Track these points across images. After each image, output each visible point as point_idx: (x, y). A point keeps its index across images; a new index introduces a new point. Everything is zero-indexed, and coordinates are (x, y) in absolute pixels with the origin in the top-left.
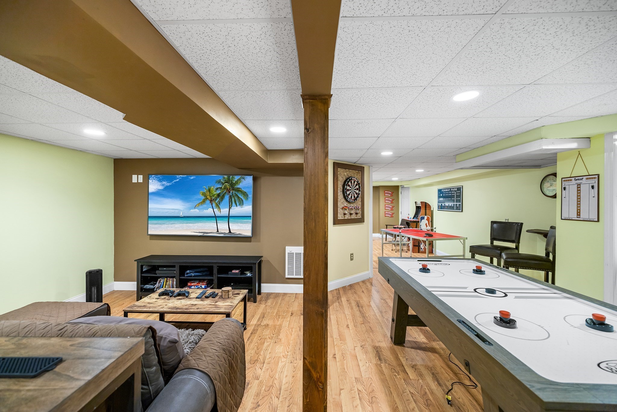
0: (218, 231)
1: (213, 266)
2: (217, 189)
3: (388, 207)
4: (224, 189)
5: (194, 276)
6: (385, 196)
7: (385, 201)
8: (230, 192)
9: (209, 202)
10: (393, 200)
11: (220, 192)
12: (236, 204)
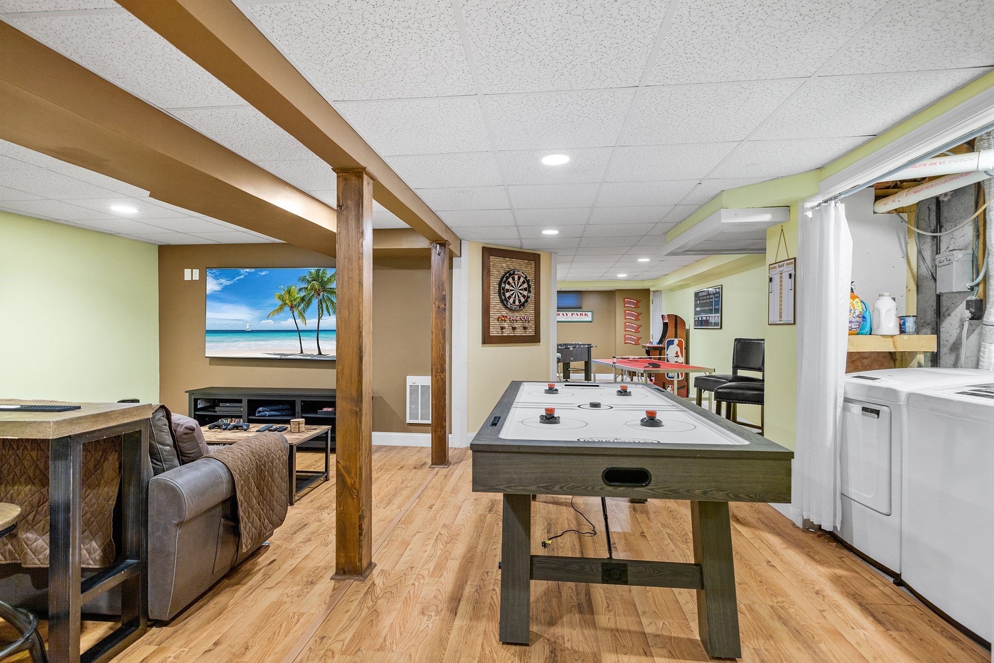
0: (302, 352)
1: (295, 401)
2: (300, 290)
3: (630, 327)
4: (310, 290)
5: (269, 416)
6: (625, 307)
7: (625, 317)
8: (319, 295)
9: (289, 308)
10: (639, 314)
11: (305, 294)
12: (329, 312)
